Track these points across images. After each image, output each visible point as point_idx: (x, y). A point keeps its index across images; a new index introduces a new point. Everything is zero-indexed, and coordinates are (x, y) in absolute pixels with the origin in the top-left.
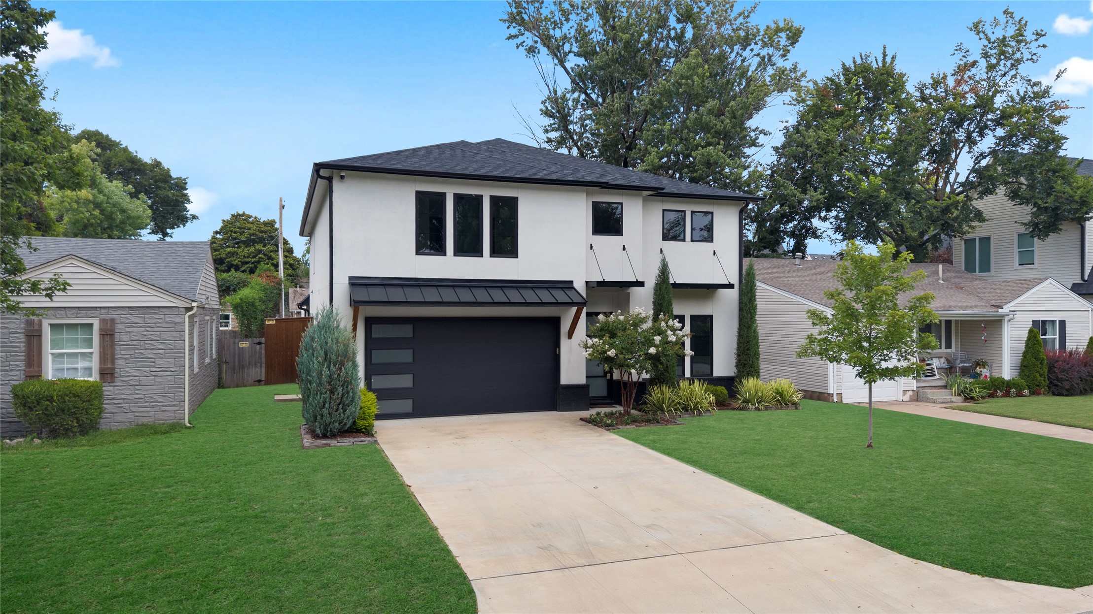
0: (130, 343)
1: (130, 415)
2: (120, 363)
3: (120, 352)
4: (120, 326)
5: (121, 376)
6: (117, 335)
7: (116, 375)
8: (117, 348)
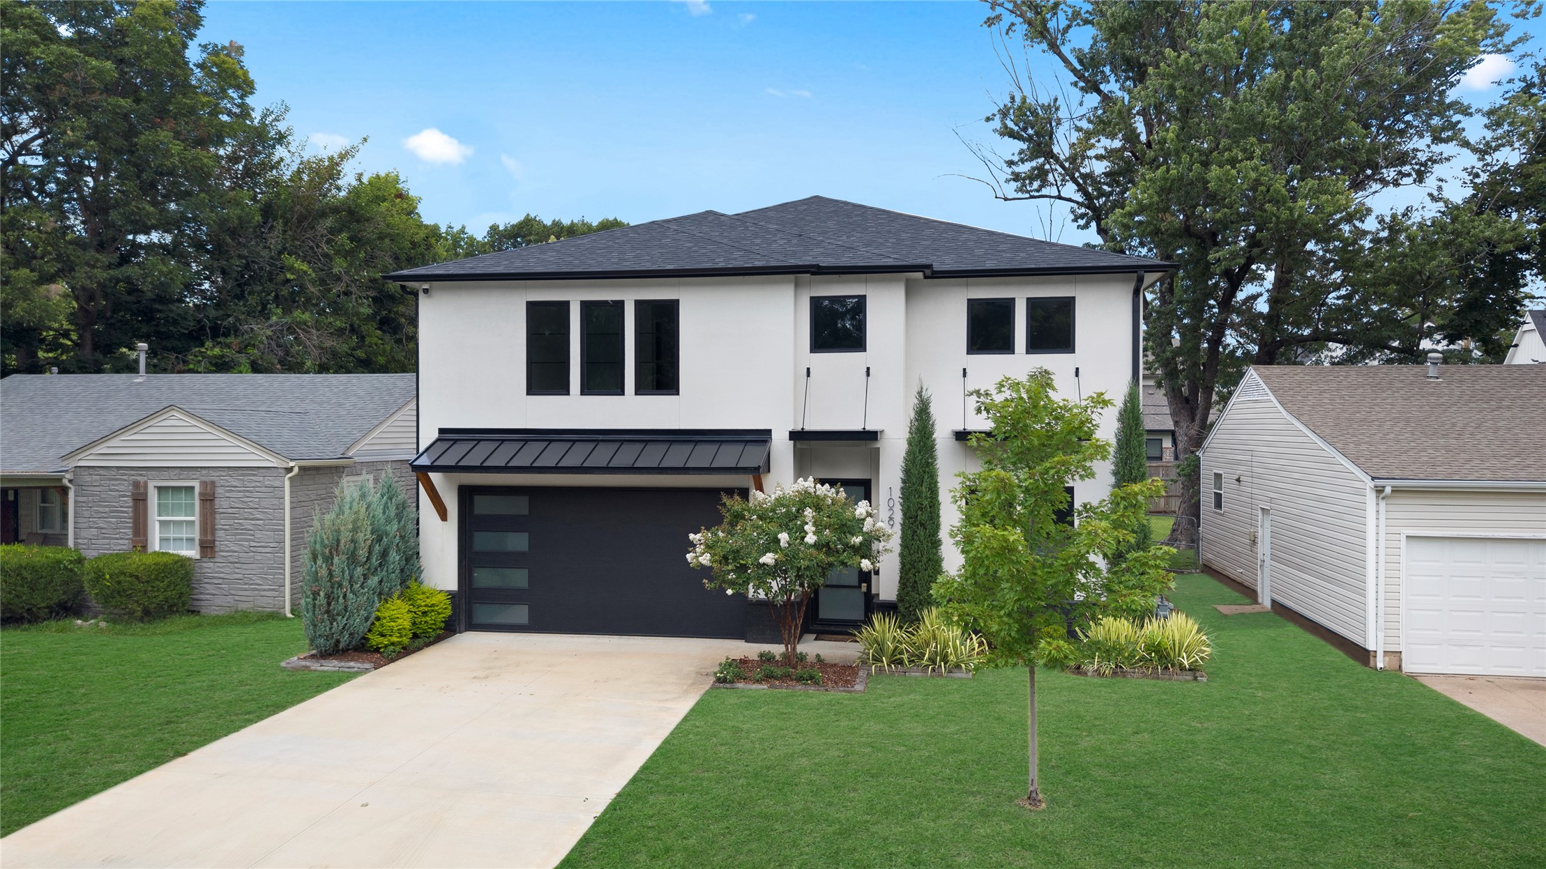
0: (230, 511)
1: (230, 599)
2: (220, 534)
3: (221, 522)
4: (219, 491)
5: (222, 551)
6: (217, 502)
7: (217, 549)
8: (217, 516)
